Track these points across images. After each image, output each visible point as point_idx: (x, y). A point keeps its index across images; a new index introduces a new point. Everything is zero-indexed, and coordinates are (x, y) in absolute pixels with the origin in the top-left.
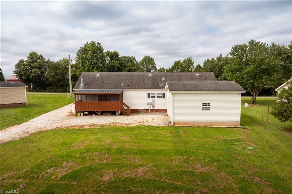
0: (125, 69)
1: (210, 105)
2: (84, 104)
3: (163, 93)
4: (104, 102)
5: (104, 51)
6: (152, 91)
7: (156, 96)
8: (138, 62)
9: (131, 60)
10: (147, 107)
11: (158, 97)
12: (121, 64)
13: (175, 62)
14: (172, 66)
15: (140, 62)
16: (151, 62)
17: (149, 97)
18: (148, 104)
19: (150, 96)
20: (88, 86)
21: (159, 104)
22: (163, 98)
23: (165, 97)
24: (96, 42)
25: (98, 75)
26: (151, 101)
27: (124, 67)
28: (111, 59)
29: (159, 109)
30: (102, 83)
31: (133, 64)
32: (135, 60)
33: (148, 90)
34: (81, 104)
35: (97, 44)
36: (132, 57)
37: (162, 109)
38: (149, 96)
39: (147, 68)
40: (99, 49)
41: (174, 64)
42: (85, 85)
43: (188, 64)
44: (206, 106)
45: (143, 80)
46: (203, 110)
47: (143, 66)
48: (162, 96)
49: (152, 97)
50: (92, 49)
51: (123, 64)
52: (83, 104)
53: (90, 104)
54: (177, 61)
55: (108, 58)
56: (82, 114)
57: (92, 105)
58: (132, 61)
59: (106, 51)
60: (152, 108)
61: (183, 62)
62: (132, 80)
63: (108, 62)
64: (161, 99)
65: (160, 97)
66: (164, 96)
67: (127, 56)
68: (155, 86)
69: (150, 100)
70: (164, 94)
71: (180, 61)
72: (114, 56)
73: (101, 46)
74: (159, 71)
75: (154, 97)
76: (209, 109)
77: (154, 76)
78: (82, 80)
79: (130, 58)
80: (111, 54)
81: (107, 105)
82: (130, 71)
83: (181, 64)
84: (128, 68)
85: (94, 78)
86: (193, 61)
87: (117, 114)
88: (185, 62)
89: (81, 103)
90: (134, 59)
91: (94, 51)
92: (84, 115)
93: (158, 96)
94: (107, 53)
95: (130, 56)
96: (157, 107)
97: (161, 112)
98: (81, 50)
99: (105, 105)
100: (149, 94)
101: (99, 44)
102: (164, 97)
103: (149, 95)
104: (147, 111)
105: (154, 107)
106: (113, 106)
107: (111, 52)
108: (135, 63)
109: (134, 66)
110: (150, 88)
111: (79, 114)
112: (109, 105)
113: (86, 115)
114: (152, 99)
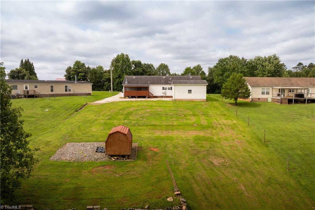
0: (146, 74)
1: (192, 91)
4: (139, 91)
5: (130, 61)
6: (165, 86)
7: (167, 89)
8: (156, 69)
9: (150, 66)
10: (162, 95)
12: (143, 70)
13: (186, 68)
14: (184, 72)
15: (157, 68)
16: (166, 68)
17: (163, 89)
18: (163, 93)
20: (130, 83)
21: (169, 93)
24: (125, 54)
25: (134, 77)
26: (164, 92)
27: (145, 72)
28: (136, 66)
30: (137, 81)
31: (152, 70)
32: (153, 67)
33: (163, 86)
35: (126, 55)
36: (151, 64)
37: (170, 96)
39: (163, 74)
40: (127, 59)
41: (185, 70)
42: (128, 82)
43: (197, 70)
44: (190, 91)
45: (160, 80)
46: (188, 93)
47: (159, 71)
49: (165, 89)
50: (123, 59)
51: (144, 70)
54: (188, 68)
55: (133, 65)
56: (128, 97)
58: (150, 68)
59: (132, 60)
60: (165, 95)
61: (193, 68)
62: (154, 80)
63: (133, 68)
65: (170, 89)
66: (171, 89)
67: (146, 63)
68: (167, 83)
70: (171, 88)
71: (190, 67)
72: (138, 64)
73: (128, 57)
74: (172, 75)
75: (166, 89)
76: (191, 93)
77: (166, 78)
78: (126, 80)
79: (149, 65)
80: (136, 63)
82: (150, 75)
83: (191, 70)
84: (149, 73)
85: (133, 79)
86: (202, 67)
87: (146, 97)
88: (195, 68)
90: (152, 65)
91: (124, 61)
94: (133, 62)
95: (149, 63)
96: (167, 95)
97: (170, 98)
98: (114, 60)
99: (140, 93)
100: (163, 88)
101: (127, 55)
104: (162, 97)
106: (144, 93)
107: (136, 61)
108: (152, 69)
109: (153, 72)
110: (164, 84)
111: (126, 97)
112: (142, 93)
113: (130, 98)
114: (164, 90)
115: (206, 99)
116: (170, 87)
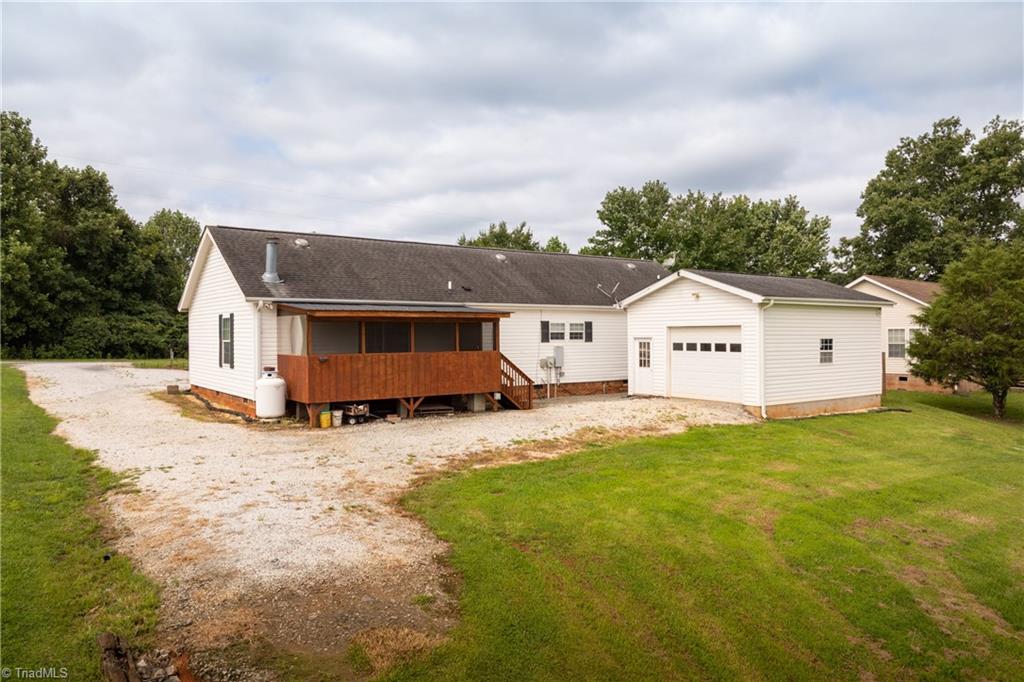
1: (834, 344)
2: (351, 367)
3: (586, 323)
4: (438, 356)
6: (554, 316)
7: (567, 336)
10: (541, 377)
11: (571, 338)
17: (545, 338)
18: (543, 365)
19: (551, 331)
21: (576, 361)
22: (586, 341)
23: (594, 337)
26: (552, 354)
29: (574, 384)
33: (541, 311)
34: (341, 369)
37: (584, 383)
38: (547, 333)
44: (826, 349)
46: (822, 361)
48: (584, 332)
49: (553, 336)
52: (348, 369)
53: (382, 367)
57: (389, 371)
60: (553, 382)
64: (581, 343)
65: (579, 336)
66: (588, 333)
69: (548, 349)
70: (589, 325)
75: (560, 336)
76: (831, 360)
81: (451, 368)
87: (476, 409)
89: (336, 364)
92: (345, 421)
93: (571, 334)
96: (571, 376)
97: (581, 394)
99: (444, 368)
100: (545, 325)
102: (589, 338)
103: (545, 331)
104: (537, 393)
105: (562, 374)
106: (474, 373)
110: (548, 303)
111: (325, 417)
113: (361, 420)
114: (554, 343)
115: (881, 392)
116: (581, 319)
